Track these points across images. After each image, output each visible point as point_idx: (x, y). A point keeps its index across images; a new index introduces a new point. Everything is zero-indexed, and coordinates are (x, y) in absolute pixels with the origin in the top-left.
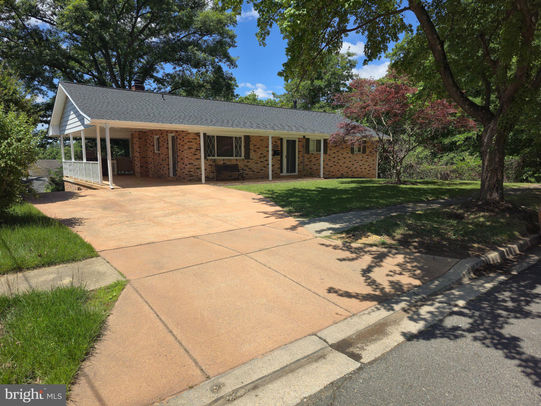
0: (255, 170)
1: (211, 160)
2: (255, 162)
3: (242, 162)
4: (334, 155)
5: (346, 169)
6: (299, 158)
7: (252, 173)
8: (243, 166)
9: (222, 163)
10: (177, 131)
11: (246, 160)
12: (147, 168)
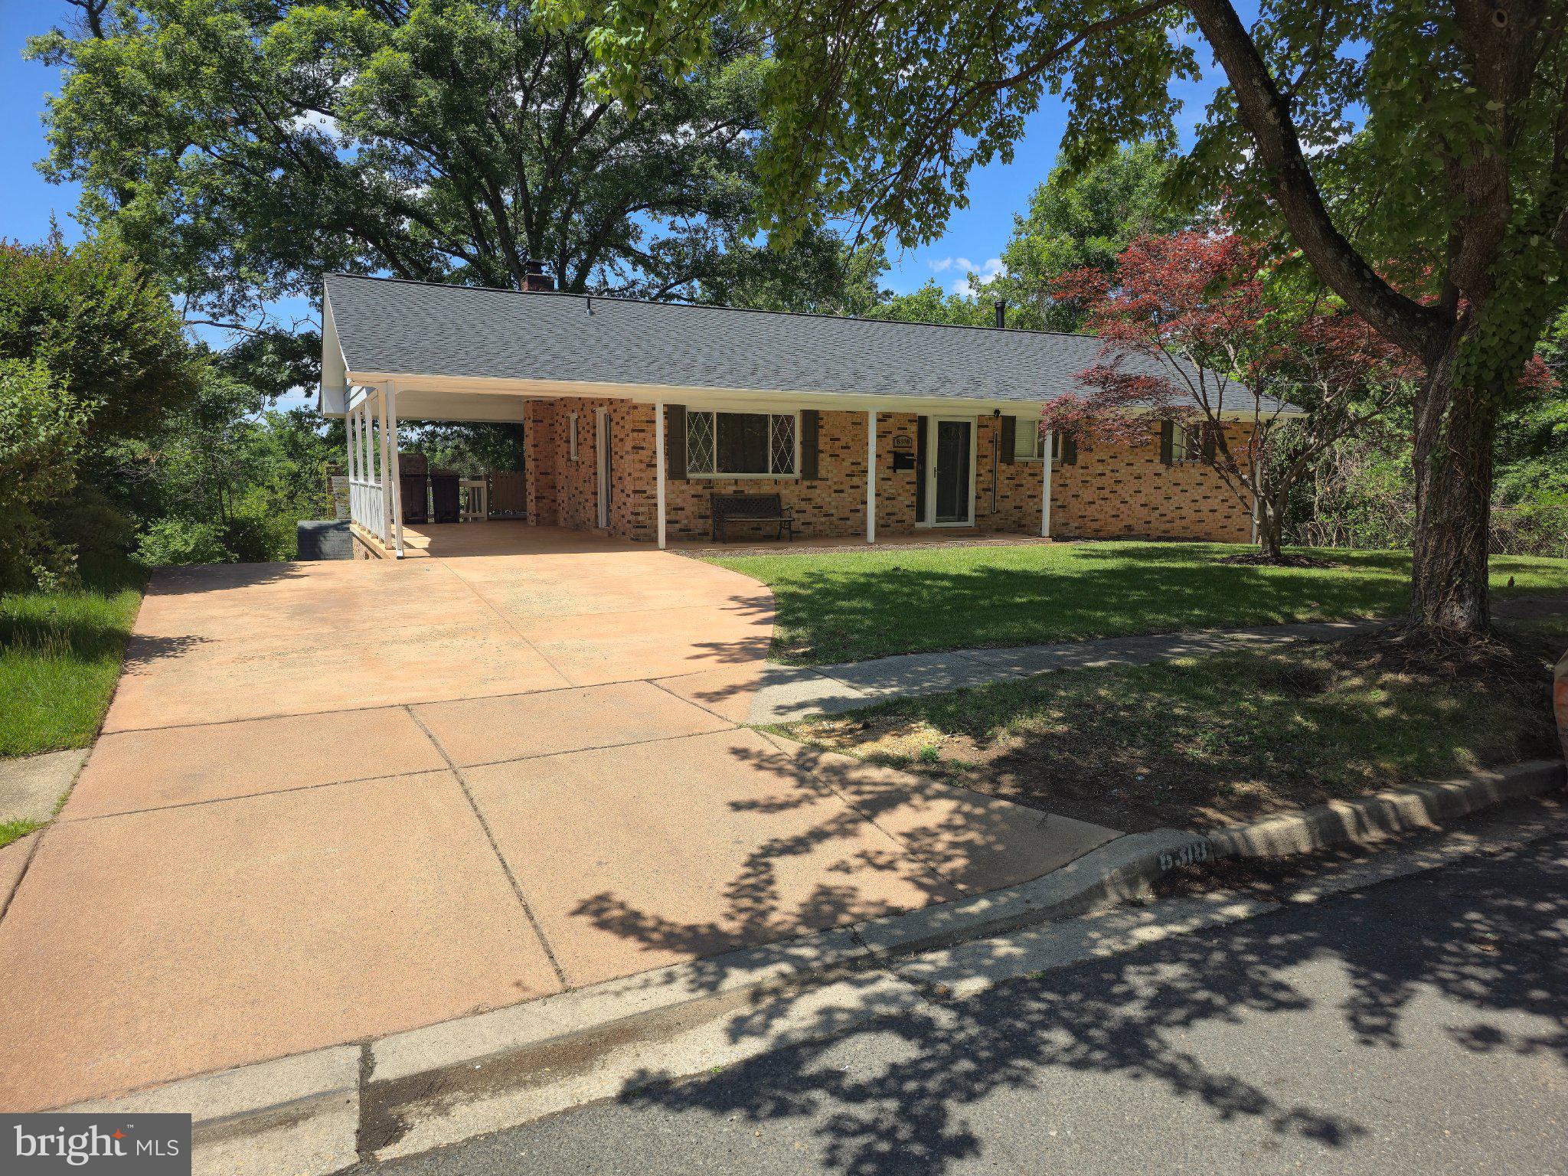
0: (833, 511)
1: (698, 481)
2: (836, 487)
3: (792, 488)
4: (1100, 469)
5: (1144, 511)
6: (978, 475)
7: (823, 519)
8: (795, 500)
9: (731, 489)
10: (611, 401)
11: (807, 483)
12: (554, 501)
